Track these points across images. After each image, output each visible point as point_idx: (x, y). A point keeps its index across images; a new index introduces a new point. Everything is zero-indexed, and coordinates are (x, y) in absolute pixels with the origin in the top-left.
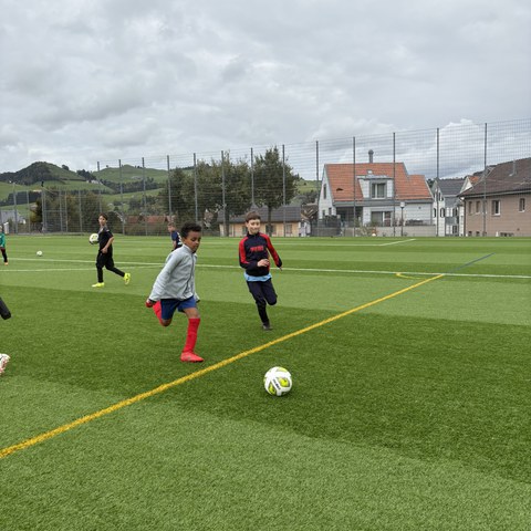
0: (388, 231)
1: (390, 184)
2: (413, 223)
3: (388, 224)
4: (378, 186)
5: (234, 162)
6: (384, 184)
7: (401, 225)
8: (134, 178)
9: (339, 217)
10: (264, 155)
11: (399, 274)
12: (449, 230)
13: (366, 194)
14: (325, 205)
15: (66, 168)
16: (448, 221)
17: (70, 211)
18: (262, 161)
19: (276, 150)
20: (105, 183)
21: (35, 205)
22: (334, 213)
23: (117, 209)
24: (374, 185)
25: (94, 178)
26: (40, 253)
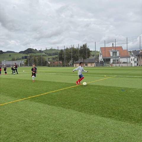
0: (118, 65)
1: (118, 53)
2: (124, 63)
3: (117, 63)
4: (115, 53)
5: (75, 47)
6: (116, 52)
7: (121, 63)
8: (53, 52)
9: (104, 61)
10: (82, 46)
11: (105, 76)
12: (136, 64)
13: (111, 55)
14: (101, 58)
15: (36, 50)
16: (135, 62)
17: (35, 61)
18: (82, 47)
19: (85, 44)
20: (46, 53)
21: (26, 60)
22: (102, 60)
23: (49, 60)
24: (113, 53)
25: (43, 52)
26: (24, 71)
